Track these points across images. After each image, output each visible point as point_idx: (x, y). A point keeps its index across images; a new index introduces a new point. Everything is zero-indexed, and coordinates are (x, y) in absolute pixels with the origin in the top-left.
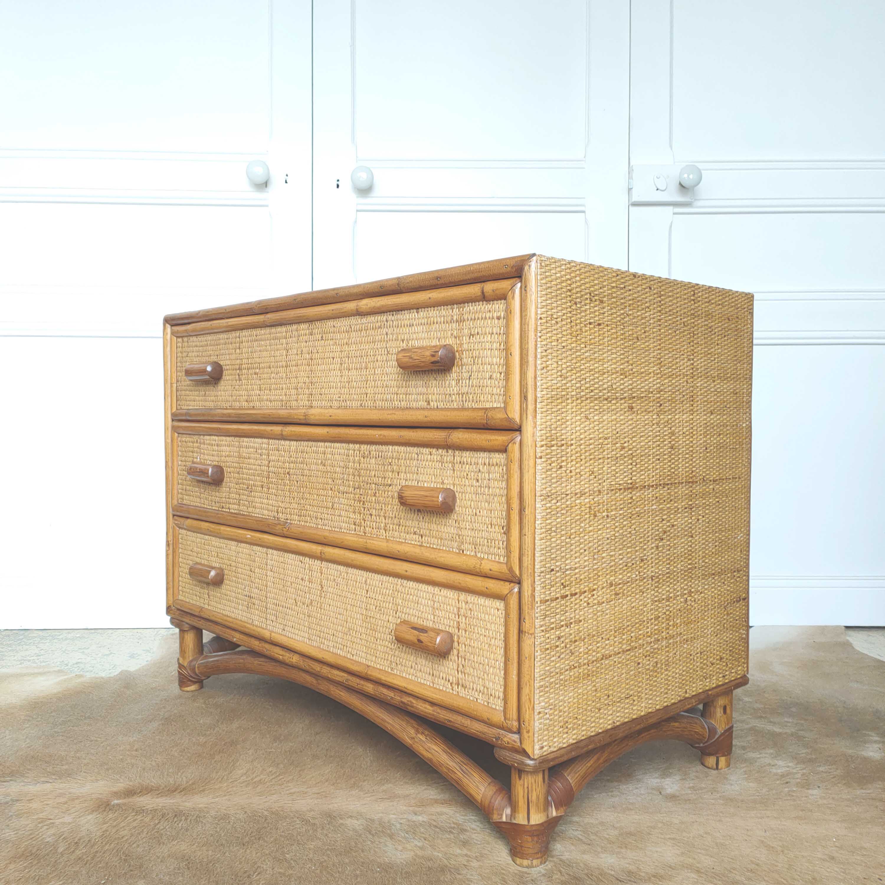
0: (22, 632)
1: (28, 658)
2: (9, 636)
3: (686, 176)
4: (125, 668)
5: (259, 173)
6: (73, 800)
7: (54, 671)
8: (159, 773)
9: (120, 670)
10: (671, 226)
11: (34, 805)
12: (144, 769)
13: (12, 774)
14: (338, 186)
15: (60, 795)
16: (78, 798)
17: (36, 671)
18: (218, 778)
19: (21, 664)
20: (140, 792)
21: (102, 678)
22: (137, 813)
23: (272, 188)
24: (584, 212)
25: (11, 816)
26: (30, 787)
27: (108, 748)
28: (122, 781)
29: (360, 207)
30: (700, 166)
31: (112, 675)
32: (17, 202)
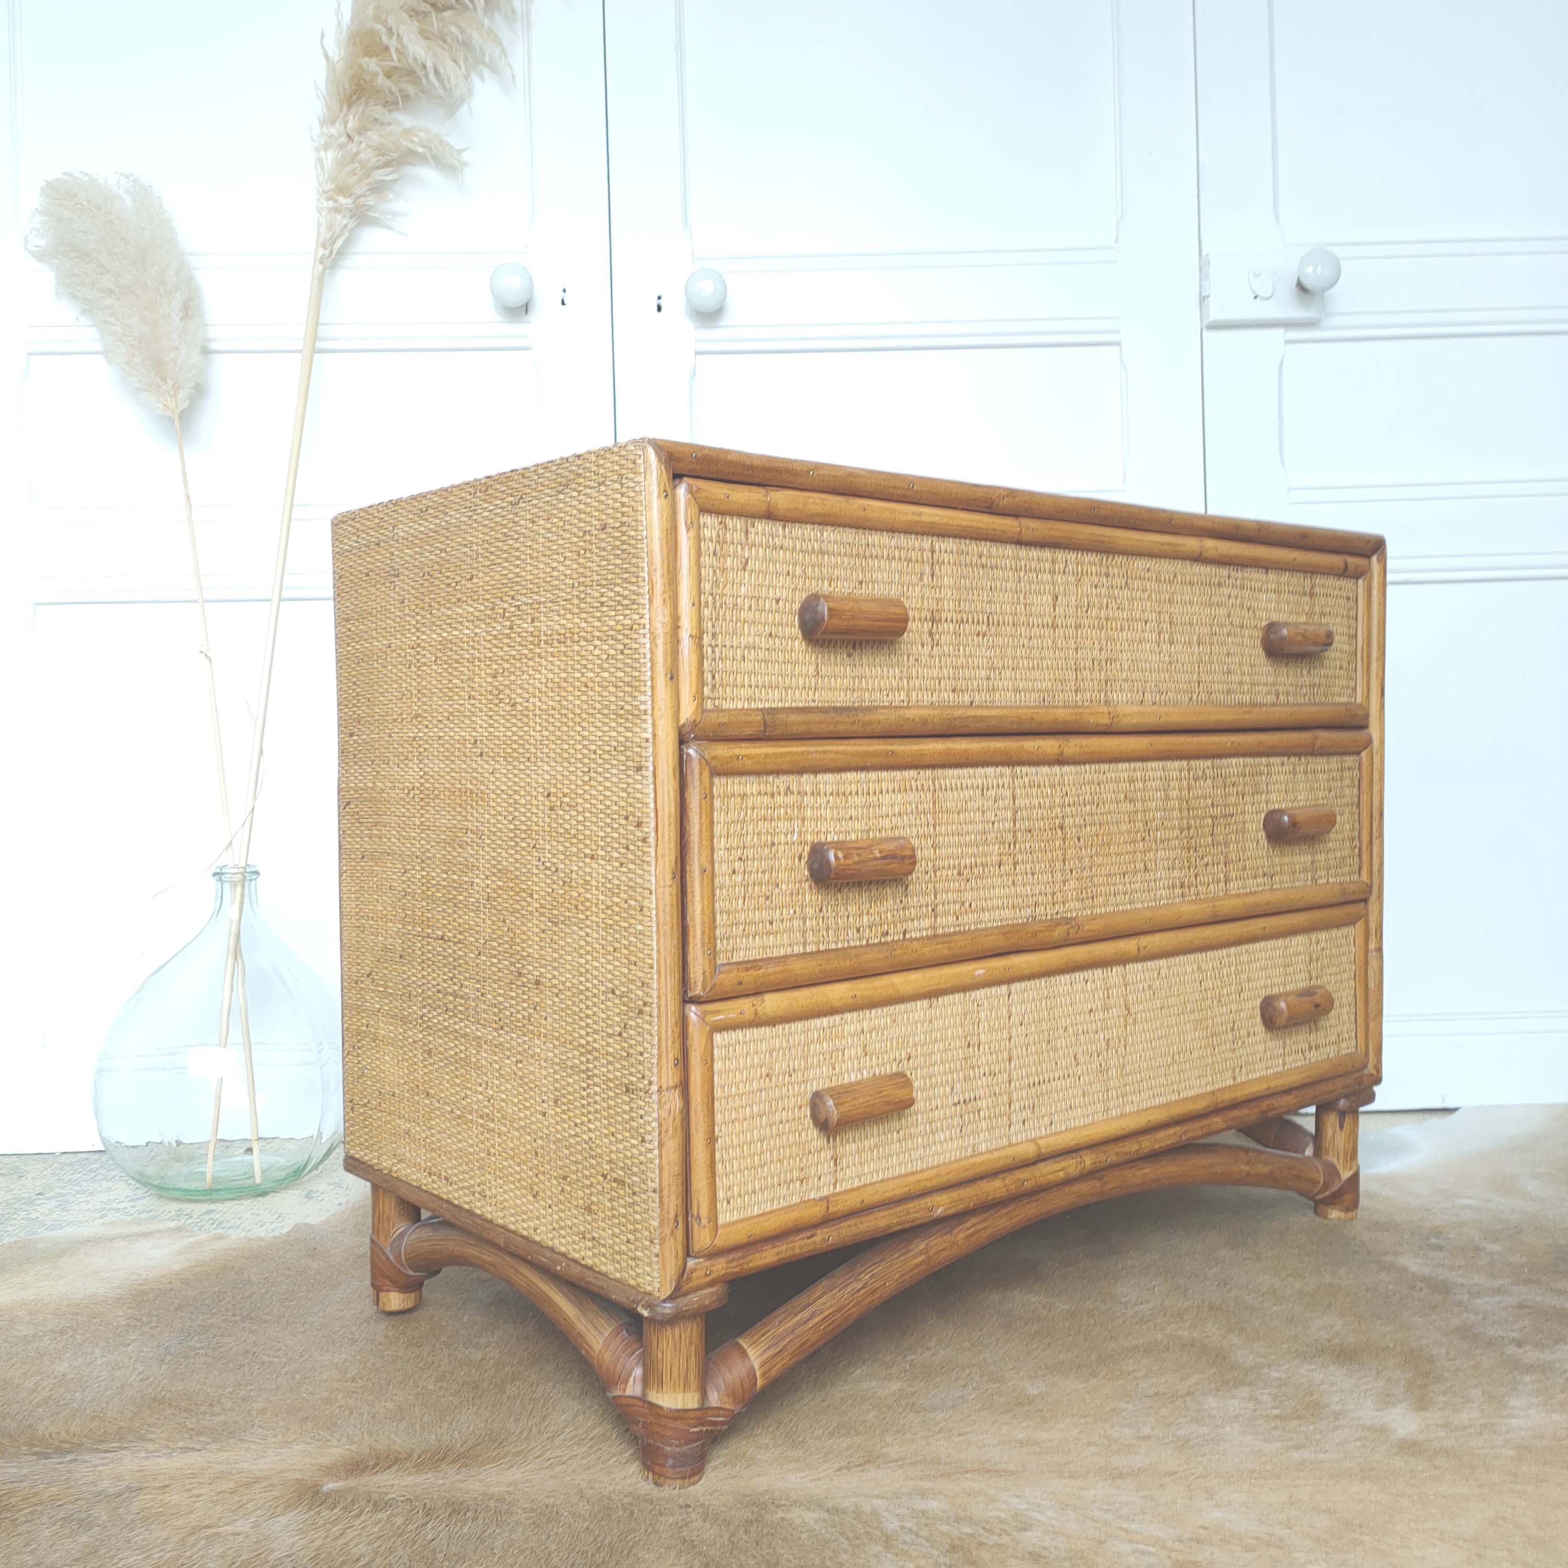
0: (96, 1156)
1: (114, 1205)
2: (71, 1164)
3: (1310, 269)
4: (300, 1220)
5: (513, 288)
6: (248, 1485)
7: (169, 1229)
8: (403, 1426)
9: (292, 1224)
10: (1281, 364)
11: (174, 1498)
12: (374, 1417)
13: (120, 1435)
14: (659, 309)
15: (221, 1476)
16: (257, 1481)
17: (135, 1229)
18: (521, 1433)
19: (101, 1217)
20: (376, 1465)
21: (261, 1240)
22: (377, 1507)
23: (536, 315)
24: (1118, 343)
25: (133, 1521)
26: (161, 1460)
27: (298, 1376)
28: (335, 1443)
29: (702, 347)
30: (1338, 252)
31: (277, 1234)
32: (63, 354)
